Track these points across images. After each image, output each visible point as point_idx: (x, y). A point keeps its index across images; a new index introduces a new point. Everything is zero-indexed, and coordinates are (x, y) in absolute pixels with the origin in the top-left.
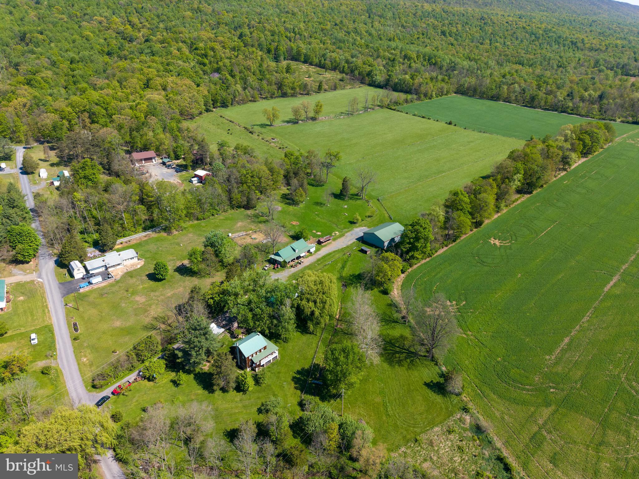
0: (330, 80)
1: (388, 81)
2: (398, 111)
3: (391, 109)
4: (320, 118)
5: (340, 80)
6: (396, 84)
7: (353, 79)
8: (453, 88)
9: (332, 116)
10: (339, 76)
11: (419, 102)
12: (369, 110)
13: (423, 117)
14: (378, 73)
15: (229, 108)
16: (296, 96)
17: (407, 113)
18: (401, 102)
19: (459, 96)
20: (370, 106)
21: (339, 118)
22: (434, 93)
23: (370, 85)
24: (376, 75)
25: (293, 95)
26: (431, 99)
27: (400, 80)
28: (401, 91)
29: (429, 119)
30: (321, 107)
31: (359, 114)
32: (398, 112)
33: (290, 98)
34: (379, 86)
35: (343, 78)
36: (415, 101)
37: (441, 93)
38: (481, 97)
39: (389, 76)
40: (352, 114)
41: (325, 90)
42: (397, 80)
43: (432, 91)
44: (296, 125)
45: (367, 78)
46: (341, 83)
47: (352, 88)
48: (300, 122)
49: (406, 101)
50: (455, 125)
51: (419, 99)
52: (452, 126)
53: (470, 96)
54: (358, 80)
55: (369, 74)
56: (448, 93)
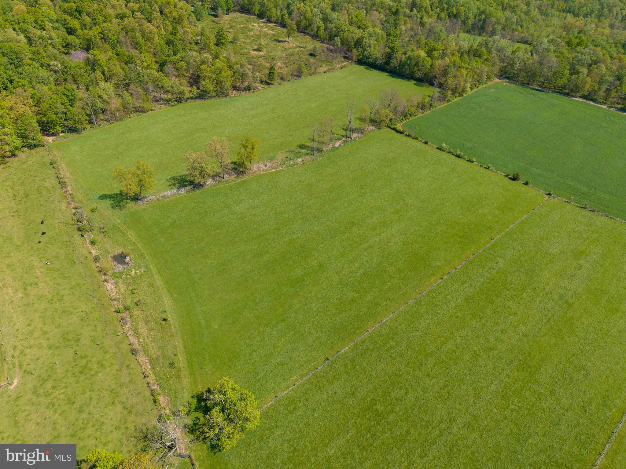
0: (293, 54)
1: (389, 57)
2: (409, 136)
3: (394, 129)
4: (255, 167)
5: (311, 55)
6: (402, 65)
7: (332, 51)
8: (496, 69)
9: (281, 156)
10: (311, 44)
11: (444, 105)
12: (354, 135)
13: (458, 156)
14: (373, 41)
15: (84, 133)
16: (226, 95)
17: (426, 143)
18: (413, 110)
19: (505, 83)
20: (356, 124)
21: (294, 165)
23: (360, 62)
24: (369, 46)
25: (221, 94)
26: (462, 95)
27: (409, 58)
28: (410, 77)
29: (469, 161)
30: (253, 148)
31: (334, 149)
32: (409, 140)
33: (213, 100)
34: (373, 66)
35: (314, 50)
36: (436, 104)
37: (478, 81)
38: (542, 88)
39: (392, 48)
40: (319, 151)
41: (282, 79)
42: (404, 58)
43: (465, 82)
44: (198, 192)
45: (354, 50)
46: (312, 60)
47: (329, 71)
48: (210, 181)
49: (422, 107)
50: (527, 184)
51: (443, 98)
52: (518, 186)
53: (523, 84)
54: (340, 52)
55: (358, 43)
56: (488, 78)
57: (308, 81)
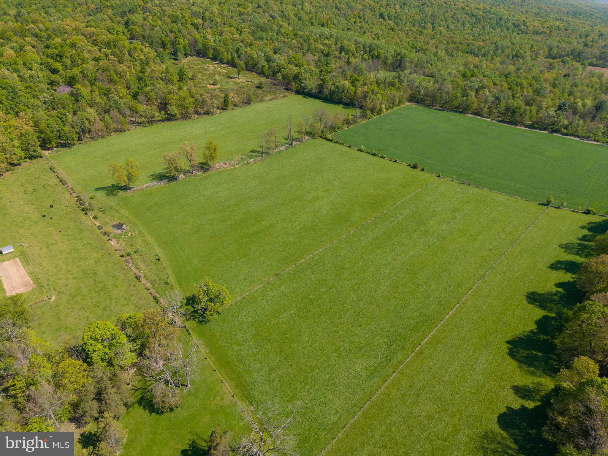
0: (243, 87)
1: (321, 87)
2: (337, 142)
3: (326, 139)
4: (217, 165)
5: (258, 87)
6: (332, 93)
7: (275, 84)
8: (407, 95)
9: (237, 158)
10: (257, 79)
11: (365, 121)
12: (294, 143)
13: (374, 155)
14: (307, 75)
15: (74, 148)
16: (189, 118)
17: (350, 147)
18: (340, 124)
19: (414, 106)
20: (296, 136)
21: (248, 163)
22: (384, 106)
23: (298, 92)
24: (305, 80)
25: (185, 117)
26: (379, 114)
27: (337, 87)
28: (339, 102)
29: (382, 157)
30: (215, 150)
31: (279, 152)
32: (338, 146)
33: (179, 122)
34: (309, 95)
35: (261, 83)
36: (359, 120)
37: (392, 103)
38: (443, 108)
39: (323, 80)
40: (267, 153)
41: (235, 105)
42: (333, 87)
43: (381, 103)
44: (173, 183)
45: (293, 83)
46: (259, 91)
47: (273, 99)
48: (182, 176)
49: (347, 122)
50: (423, 170)
51: (364, 116)
52: (417, 172)
53: (428, 106)
54: (282, 85)
55: (296, 77)
56: (400, 102)
57: (256, 107)
